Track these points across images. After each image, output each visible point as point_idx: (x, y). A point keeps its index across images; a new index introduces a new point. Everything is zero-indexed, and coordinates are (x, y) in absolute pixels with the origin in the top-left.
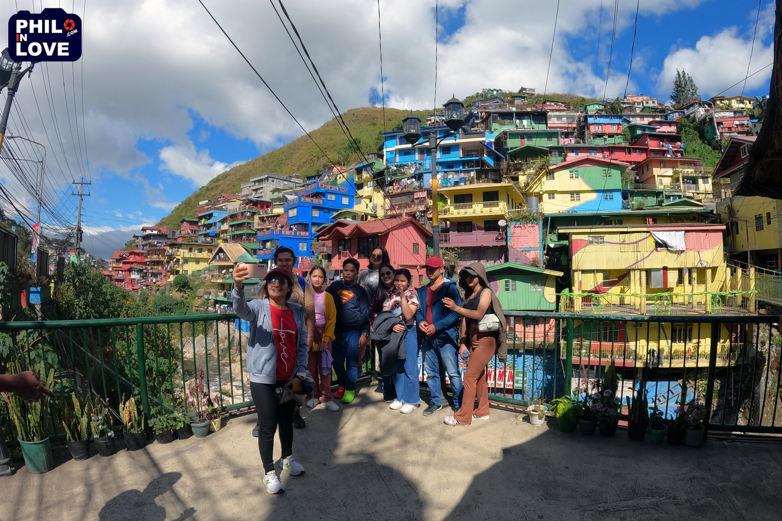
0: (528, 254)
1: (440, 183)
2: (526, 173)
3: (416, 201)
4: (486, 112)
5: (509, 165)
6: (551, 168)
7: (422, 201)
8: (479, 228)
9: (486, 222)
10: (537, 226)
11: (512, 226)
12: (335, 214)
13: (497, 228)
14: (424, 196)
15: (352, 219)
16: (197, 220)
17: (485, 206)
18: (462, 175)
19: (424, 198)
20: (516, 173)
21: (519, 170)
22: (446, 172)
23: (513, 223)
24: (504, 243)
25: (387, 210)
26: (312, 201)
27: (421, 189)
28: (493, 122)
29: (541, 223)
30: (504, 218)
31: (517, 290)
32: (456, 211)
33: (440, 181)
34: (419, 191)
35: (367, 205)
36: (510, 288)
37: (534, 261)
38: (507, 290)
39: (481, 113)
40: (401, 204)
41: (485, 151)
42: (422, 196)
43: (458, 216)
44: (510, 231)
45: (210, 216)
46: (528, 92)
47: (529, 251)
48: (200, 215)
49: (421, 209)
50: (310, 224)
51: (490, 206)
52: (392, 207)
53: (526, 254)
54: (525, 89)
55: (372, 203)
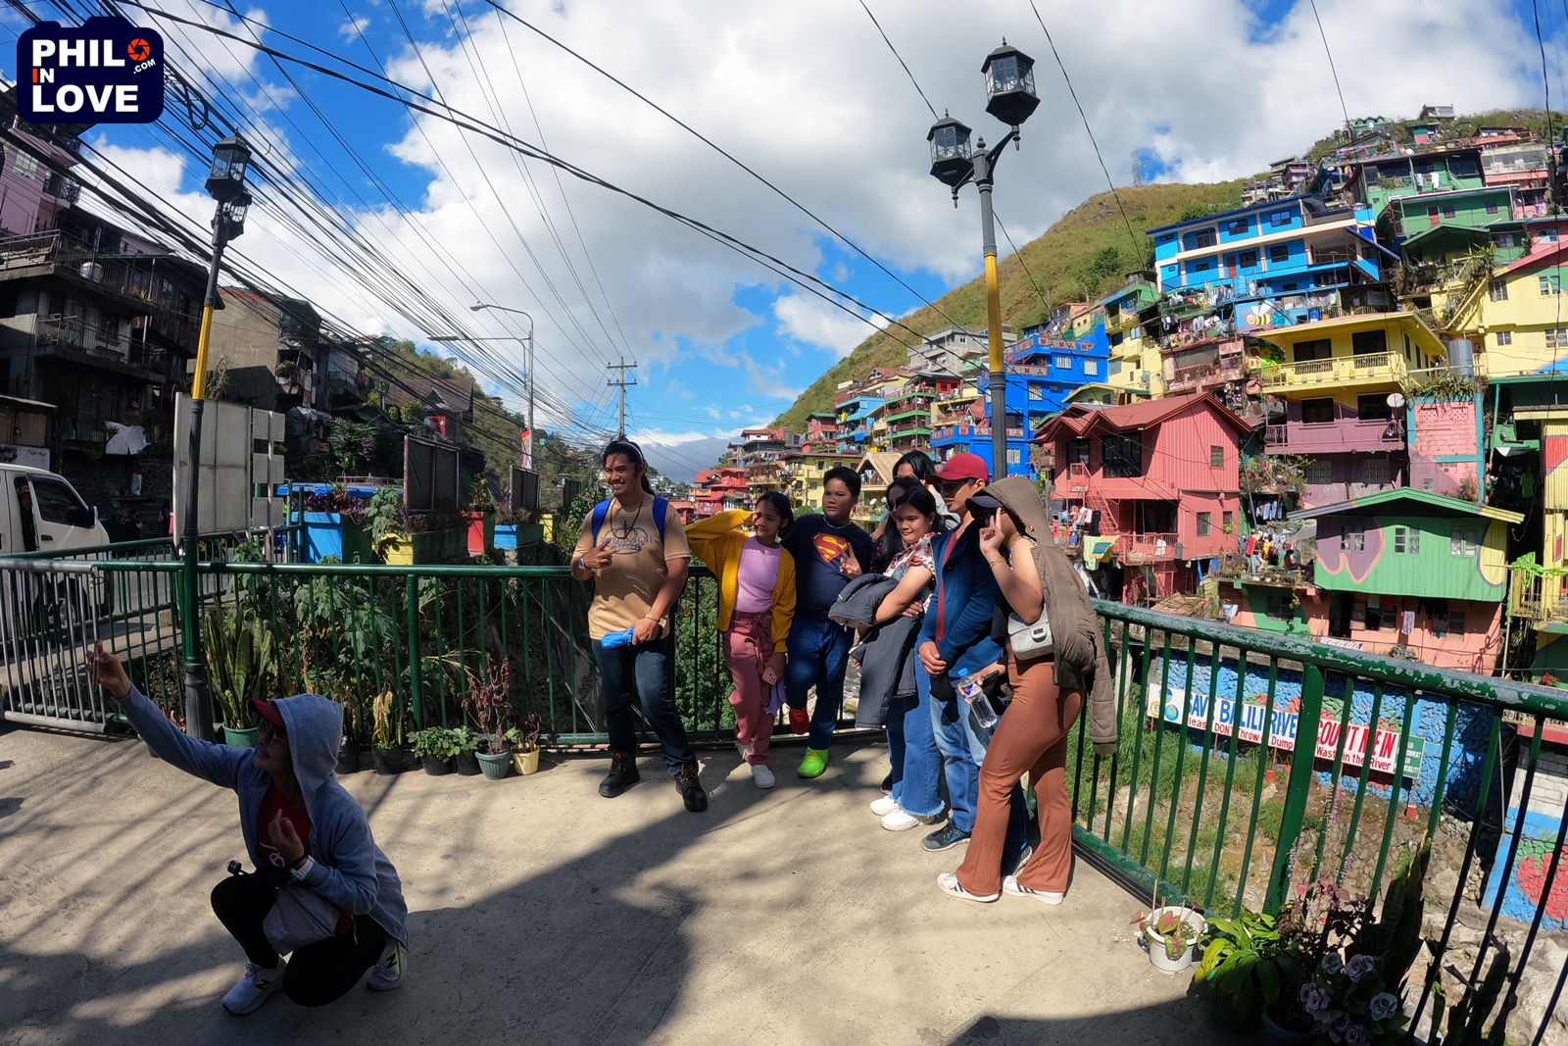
0: (1451, 469)
1: (1268, 321)
2: (1445, 288)
3: (1223, 362)
4: (1352, 166)
5: (1407, 272)
6: (1498, 272)
7: (1234, 360)
8: (1348, 414)
9: (1362, 400)
10: (1471, 407)
11: (1417, 408)
12: (1072, 393)
13: (1385, 412)
14: (1239, 350)
15: (1104, 402)
16: (833, 415)
17: (1359, 364)
18: (1313, 302)
19: (1238, 354)
20: (1424, 291)
21: (1431, 281)
22: (1278, 298)
23: (1419, 401)
24: (1400, 446)
25: (1169, 382)
26: (1027, 371)
27: (1231, 335)
28: (1369, 185)
29: (1479, 399)
30: (1400, 391)
31: (1421, 550)
32: (1299, 378)
33: (1268, 317)
34: (1229, 341)
35: (1132, 373)
36: (1407, 545)
37: (1464, 487)
38: (1400, 549)
39: (1343, 168)
40: (1194, 370)
41: (1359, 249)
42: (1234, 351)
43: (1304, 387)
44: (1412, 417)
45: (856, 407)
46: (1439, 115)
47: (1454, 464)
48: (838, 406)
49: (1234, 378)
50: (1026, 414)
51: (1370, 363)
52: (1179, 377)
53: (1447, 470)
54: (1432, 109)
55: (1141, 370)
